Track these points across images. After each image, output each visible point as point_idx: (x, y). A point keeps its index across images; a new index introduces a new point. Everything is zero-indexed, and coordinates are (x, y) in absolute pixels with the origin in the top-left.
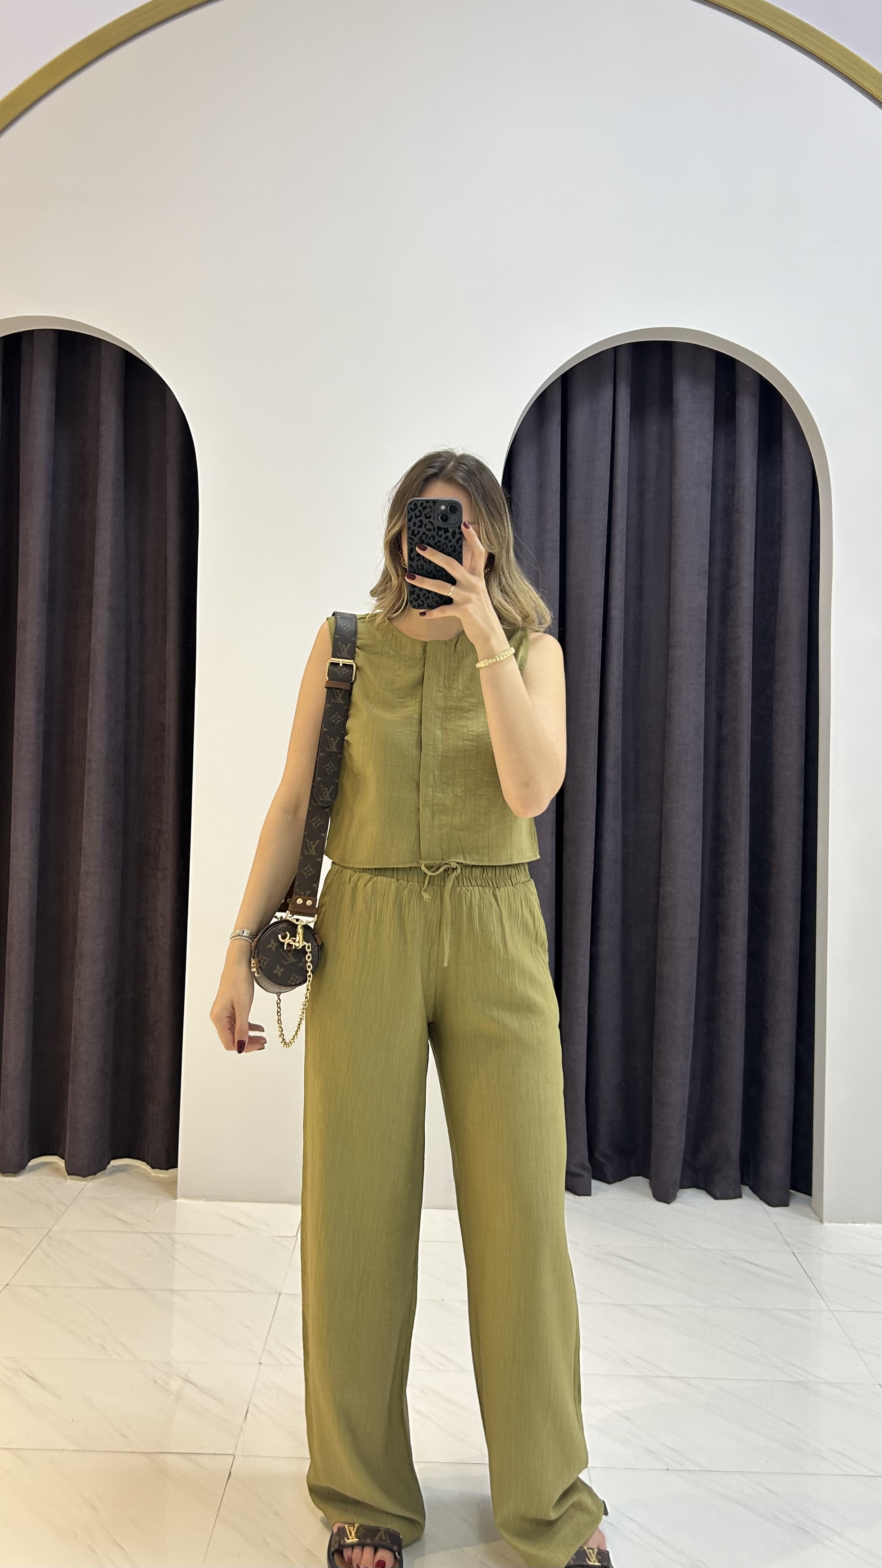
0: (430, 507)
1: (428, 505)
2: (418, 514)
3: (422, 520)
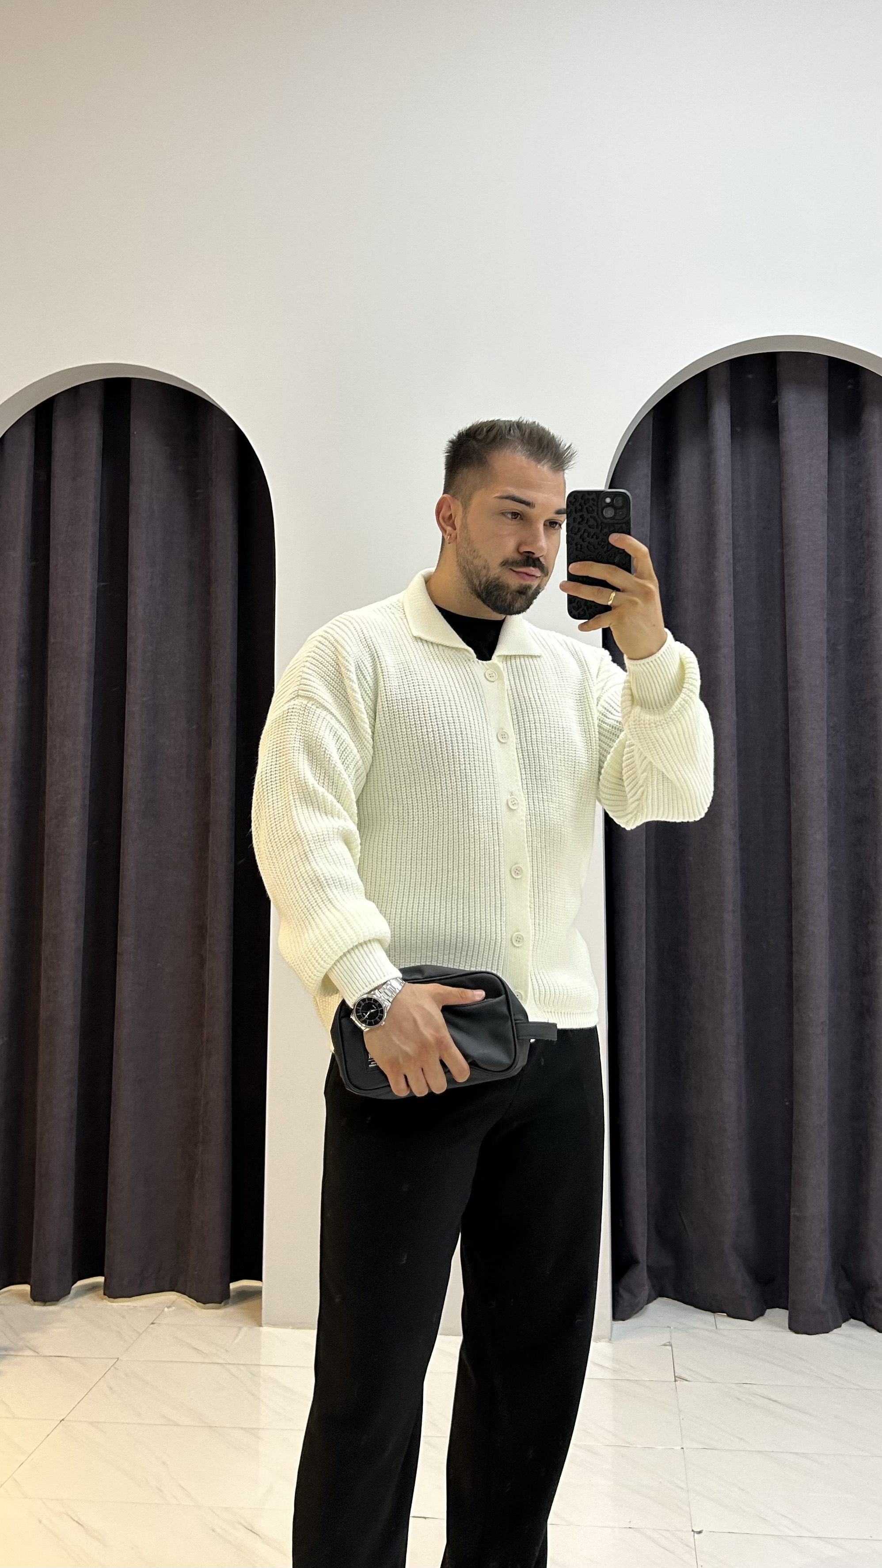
0: (593, 499)
2: (579, 509)
3: (583, 515)
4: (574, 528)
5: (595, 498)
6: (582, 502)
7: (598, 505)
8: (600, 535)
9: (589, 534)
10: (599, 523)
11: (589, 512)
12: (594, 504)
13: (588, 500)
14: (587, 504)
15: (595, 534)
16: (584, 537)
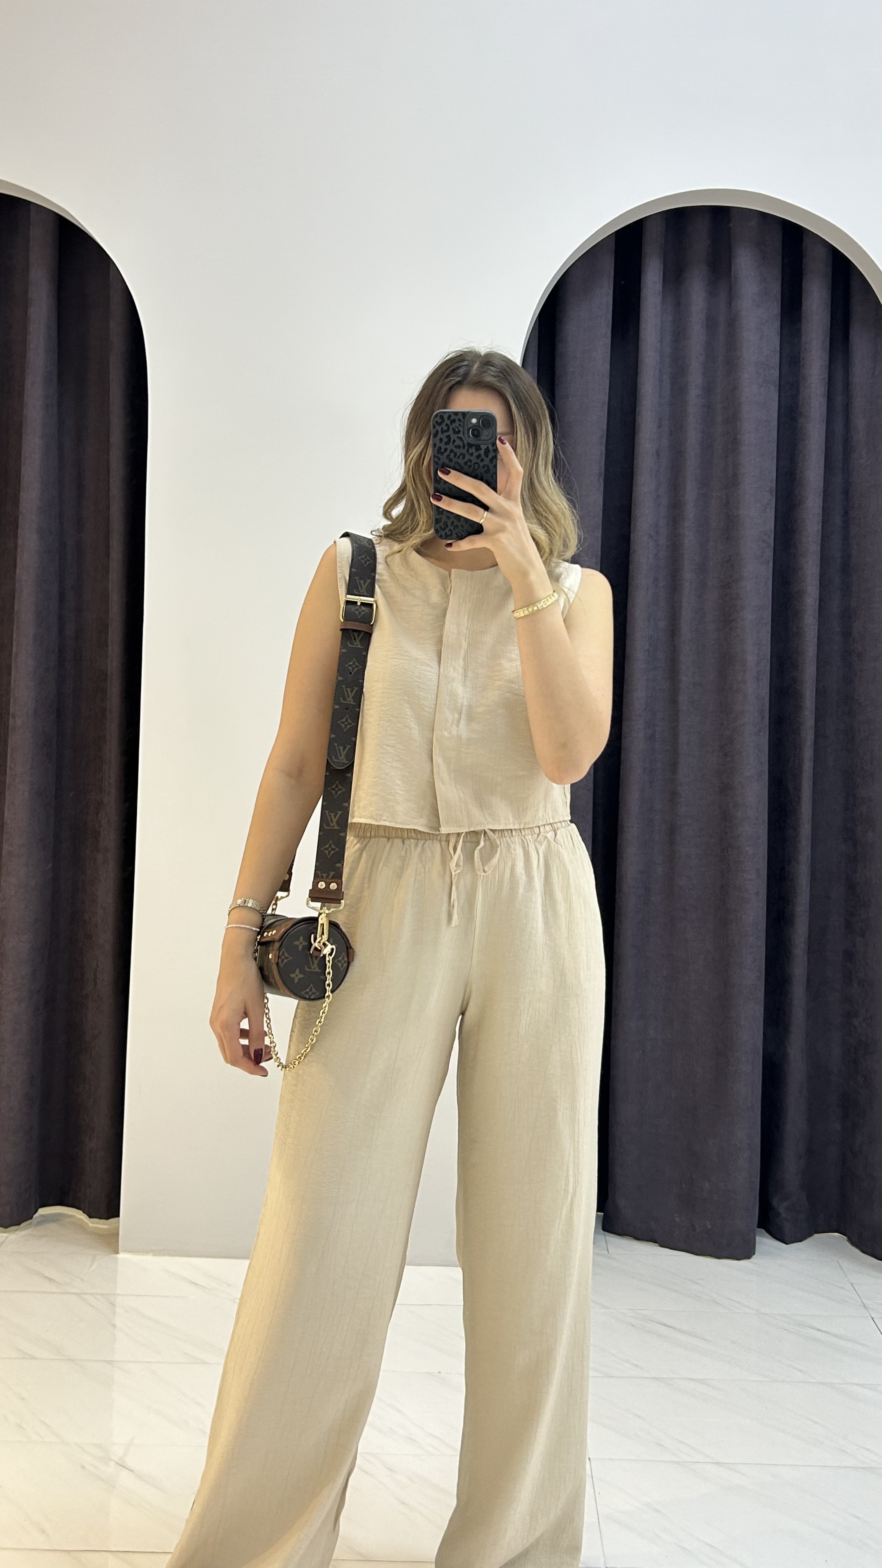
0: (459, 420)
2: (445, 428)
3: (449, 436)
4: (440, 448)
5: (462, 419)
6: (449, 422)
7: (464, 425)
8: (466, 454)
9: (455, 454)
10: (466, 444)
11: (455, 432)
12: (460, 425)
13: (454, 421)
14: (453, 424)
15: (461, 454)
16: (450, 457)
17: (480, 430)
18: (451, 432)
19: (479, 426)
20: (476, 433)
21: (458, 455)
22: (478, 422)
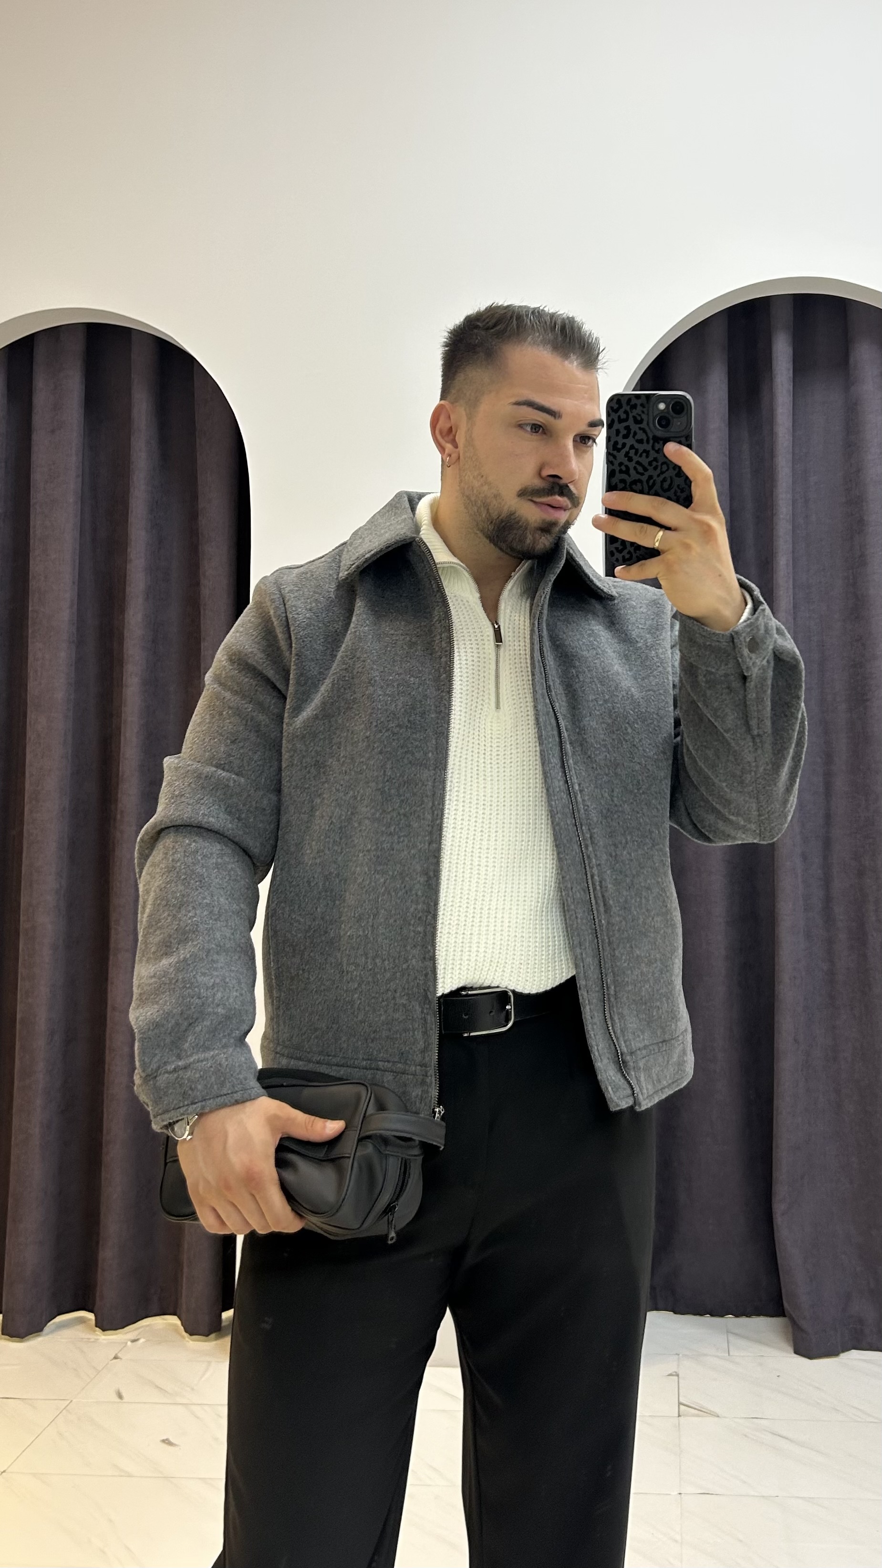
0: (642, 405)
1: (639, 402)
2: (623, 416)
3: (630, 427)
4: (616, 443)
5: (645, 404)
6: (628, 408)
7: (648, 410)
8: (652, 453)
9: (637, 451)
10: (651, 437)
11: (637, 422)
12: (643, 412)
13: (634, 407)
14: (634, 410)
15: (645, 451)
16: (630, 455)
17: (670, 418)
18: (631, 422)
19: (668, 413)
20: (664, 423)
21: (640, 451)
22: (667, 407)
